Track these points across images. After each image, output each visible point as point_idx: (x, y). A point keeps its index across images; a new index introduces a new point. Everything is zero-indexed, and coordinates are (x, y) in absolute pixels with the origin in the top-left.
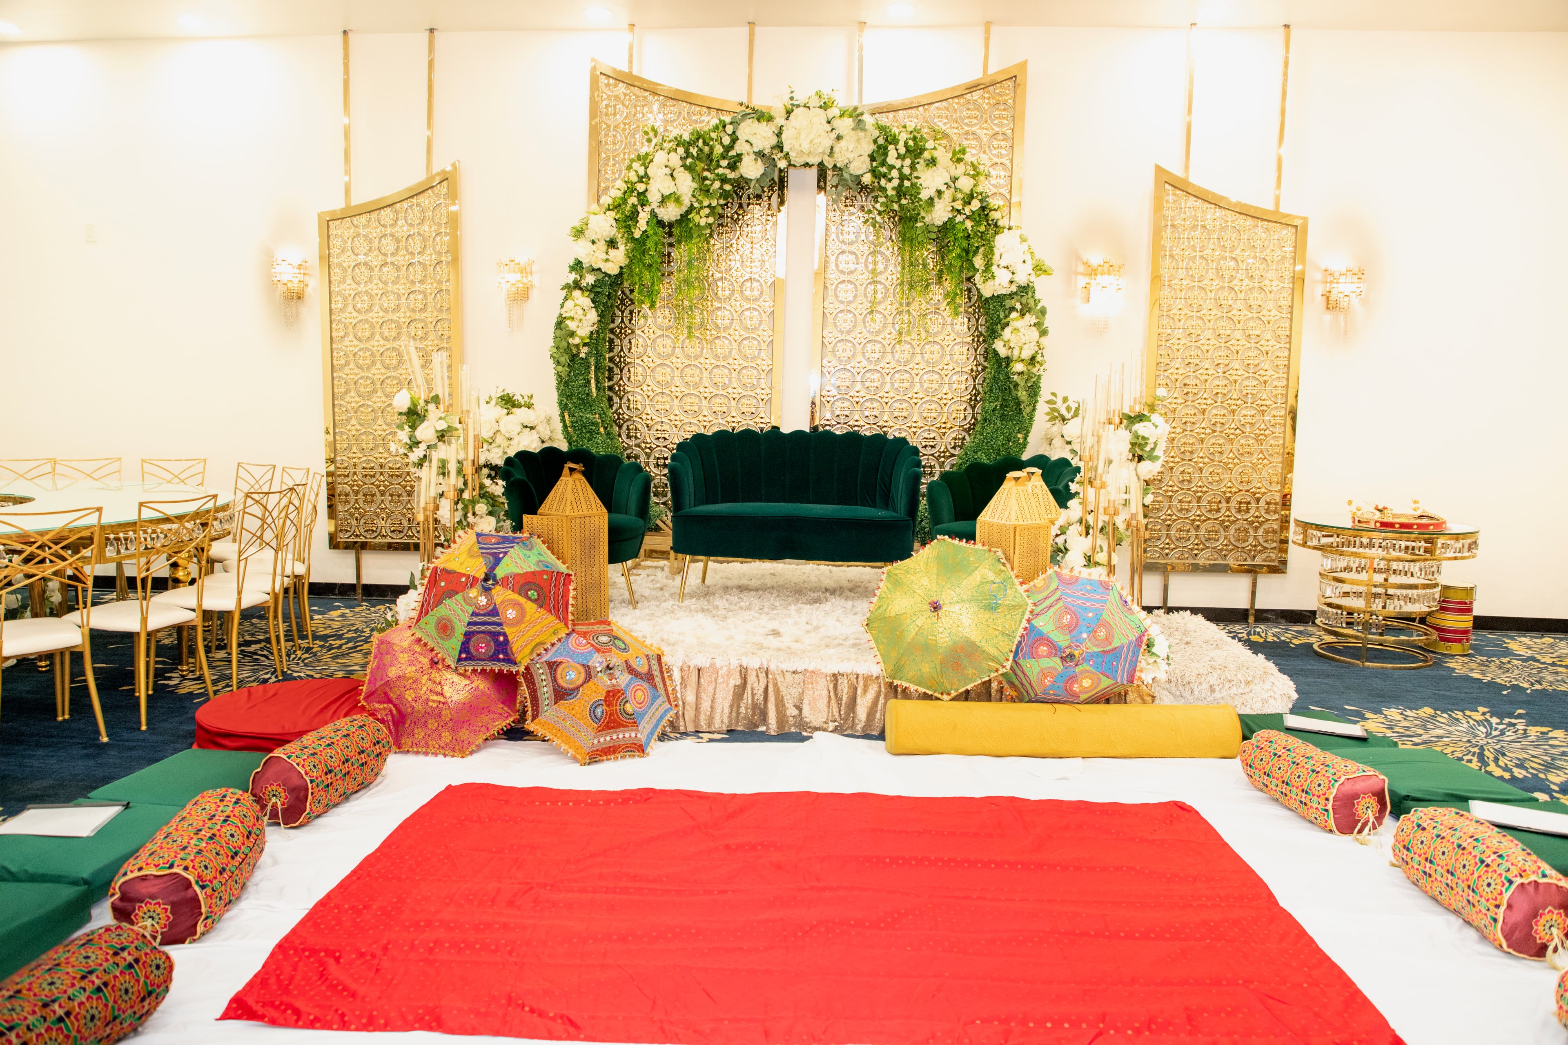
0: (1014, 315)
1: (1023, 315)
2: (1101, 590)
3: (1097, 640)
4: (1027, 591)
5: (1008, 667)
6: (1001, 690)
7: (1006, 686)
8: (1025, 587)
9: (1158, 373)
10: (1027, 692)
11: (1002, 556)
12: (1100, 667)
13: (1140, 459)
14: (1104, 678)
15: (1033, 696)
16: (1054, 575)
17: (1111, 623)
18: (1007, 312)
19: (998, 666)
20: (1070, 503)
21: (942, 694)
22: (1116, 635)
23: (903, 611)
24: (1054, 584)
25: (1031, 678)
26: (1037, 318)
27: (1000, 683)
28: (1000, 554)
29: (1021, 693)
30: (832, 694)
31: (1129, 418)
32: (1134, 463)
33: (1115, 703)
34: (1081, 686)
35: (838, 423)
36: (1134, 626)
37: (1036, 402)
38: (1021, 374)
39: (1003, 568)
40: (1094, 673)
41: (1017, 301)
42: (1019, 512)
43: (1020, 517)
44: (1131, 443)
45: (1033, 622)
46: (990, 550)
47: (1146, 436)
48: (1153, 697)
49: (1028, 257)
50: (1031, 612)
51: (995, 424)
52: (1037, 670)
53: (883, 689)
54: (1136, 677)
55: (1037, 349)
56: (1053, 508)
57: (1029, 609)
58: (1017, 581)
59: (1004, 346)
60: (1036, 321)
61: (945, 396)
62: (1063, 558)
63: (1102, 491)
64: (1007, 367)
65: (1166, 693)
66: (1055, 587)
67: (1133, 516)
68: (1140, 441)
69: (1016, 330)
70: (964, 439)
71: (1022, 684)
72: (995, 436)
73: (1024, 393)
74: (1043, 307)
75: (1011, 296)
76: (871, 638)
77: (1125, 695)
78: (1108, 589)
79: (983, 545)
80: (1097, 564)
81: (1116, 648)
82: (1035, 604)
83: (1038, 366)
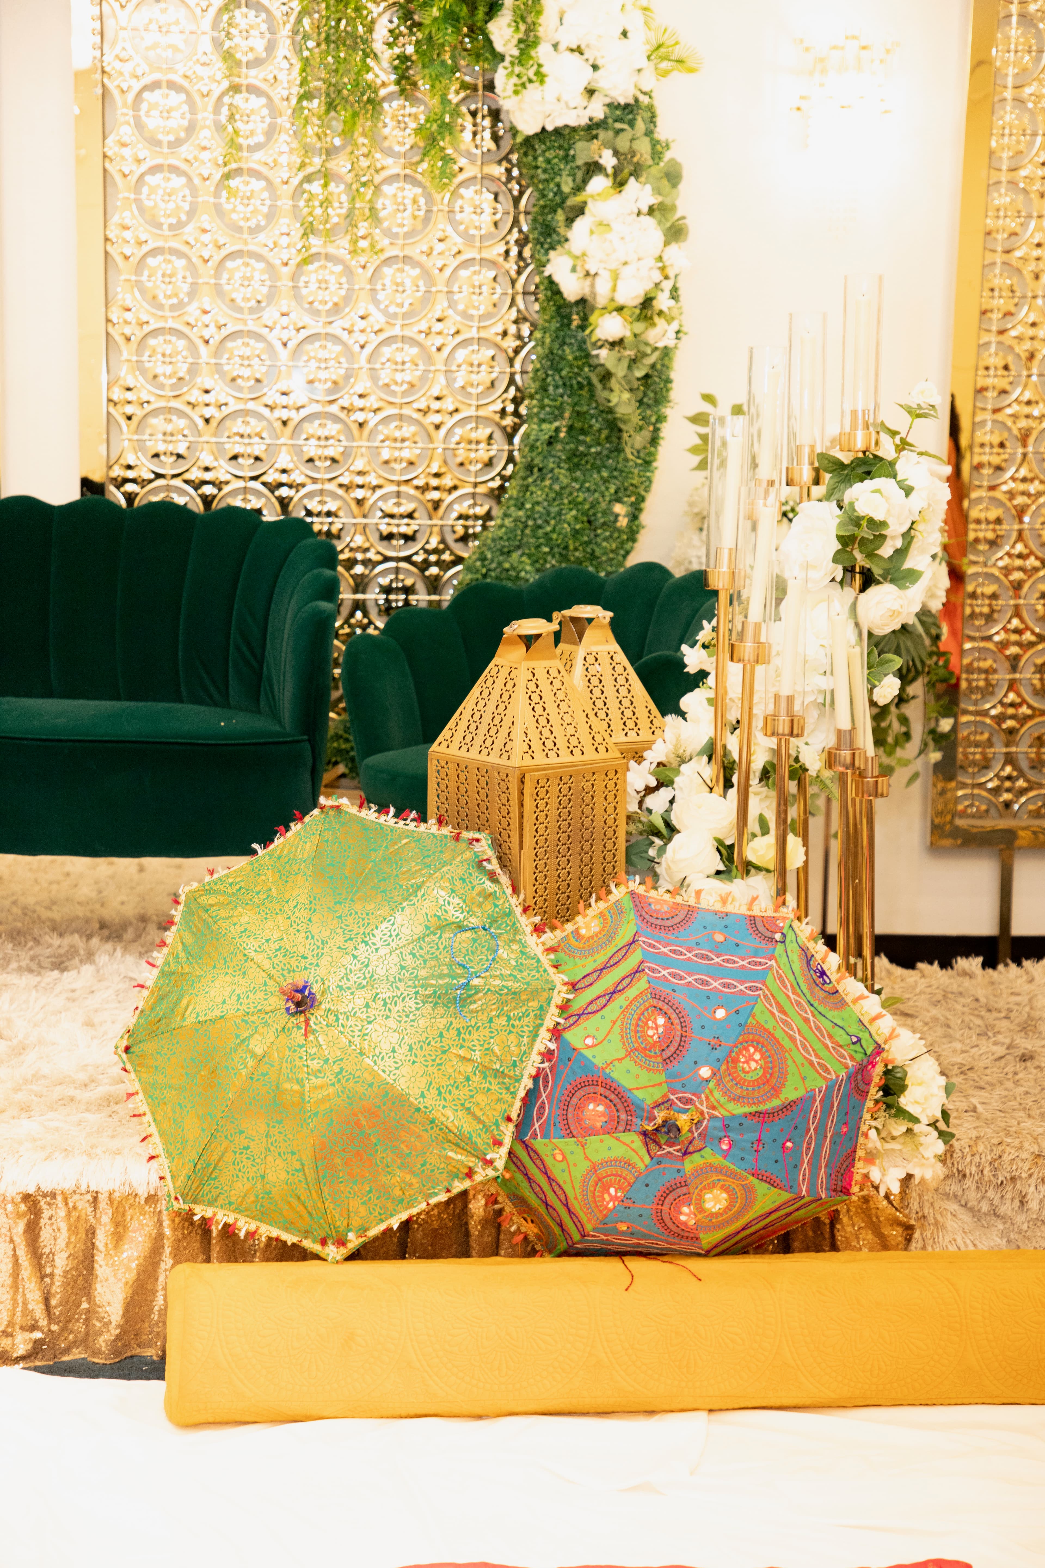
0: (598, 184)
1: (620, 184)
2: (755, 942)
3: (739, 1082)
4: (552, 950)
5: (500, 1164)
6: (495, 1220)
7: (509, 1208)
8: (550, 937)
9: (985, 338)
10: (561, 1225)
11: (490, 853)
12: (750, 1158)
13: (868, 580)
14: (762, 1188)
15: (576, 1237)
16: (628, 904)
17: (779, 1034)
18: (580, 175)
19: (471, 1162)
20: (687, 702)
21: (323, 1242)
22: (792, 1069)
23: (217, 1013)
24: (627, 930)
25: (568, 1188)
26: (657, 191)
27: (492, 1199)
28: (485, 848)
29: (548, 1227)
30: (22, 1252)
31: (838, 467)
32: (850, 593)
33: (806, 1249)
34: (700, 1209)
35: (158, 476)
36: (843, 1039)
37: (661, 419)
38: (617, 344)
39: (489, 886)
40: (733, 1175)
41: (606, 145)
42: (534, 735)
43: (536, 745)
44: (840, 538)
45: (568, 1036)
46: (457, 838)
47: (878, 517)
48: (909, 1229)
49: (635, 22)
50: (564, 1007)
51: (555, 479)
52: (581, 1168)
53: (167, 1232)
54: (857, 1177)
55: (657, 276)
56: (642, 713)
57: (557, 1000)
58: (526, 923)
59: (574, 270)
60: (654, 200)
61: (436, 405)
62: (662, 850)
63: (760, 669)
64: (583, 328)
65: (953, 1207)
66: (628, 937)
67: (846, 738)
68: (865, 533)
69: (603, 225)
70: (488, 516)
71: (546, 1204)
72: (554, 510)
73: (626, 396)
74: (673, 162)
75: (592, 129)
76: (137, 1087)
77: (832, 1225)
78: (771, 939)
79: (440, 822)
80: (748, 867)
81: (789, 1106)
82: (573, 986)
83: (660, 322)
